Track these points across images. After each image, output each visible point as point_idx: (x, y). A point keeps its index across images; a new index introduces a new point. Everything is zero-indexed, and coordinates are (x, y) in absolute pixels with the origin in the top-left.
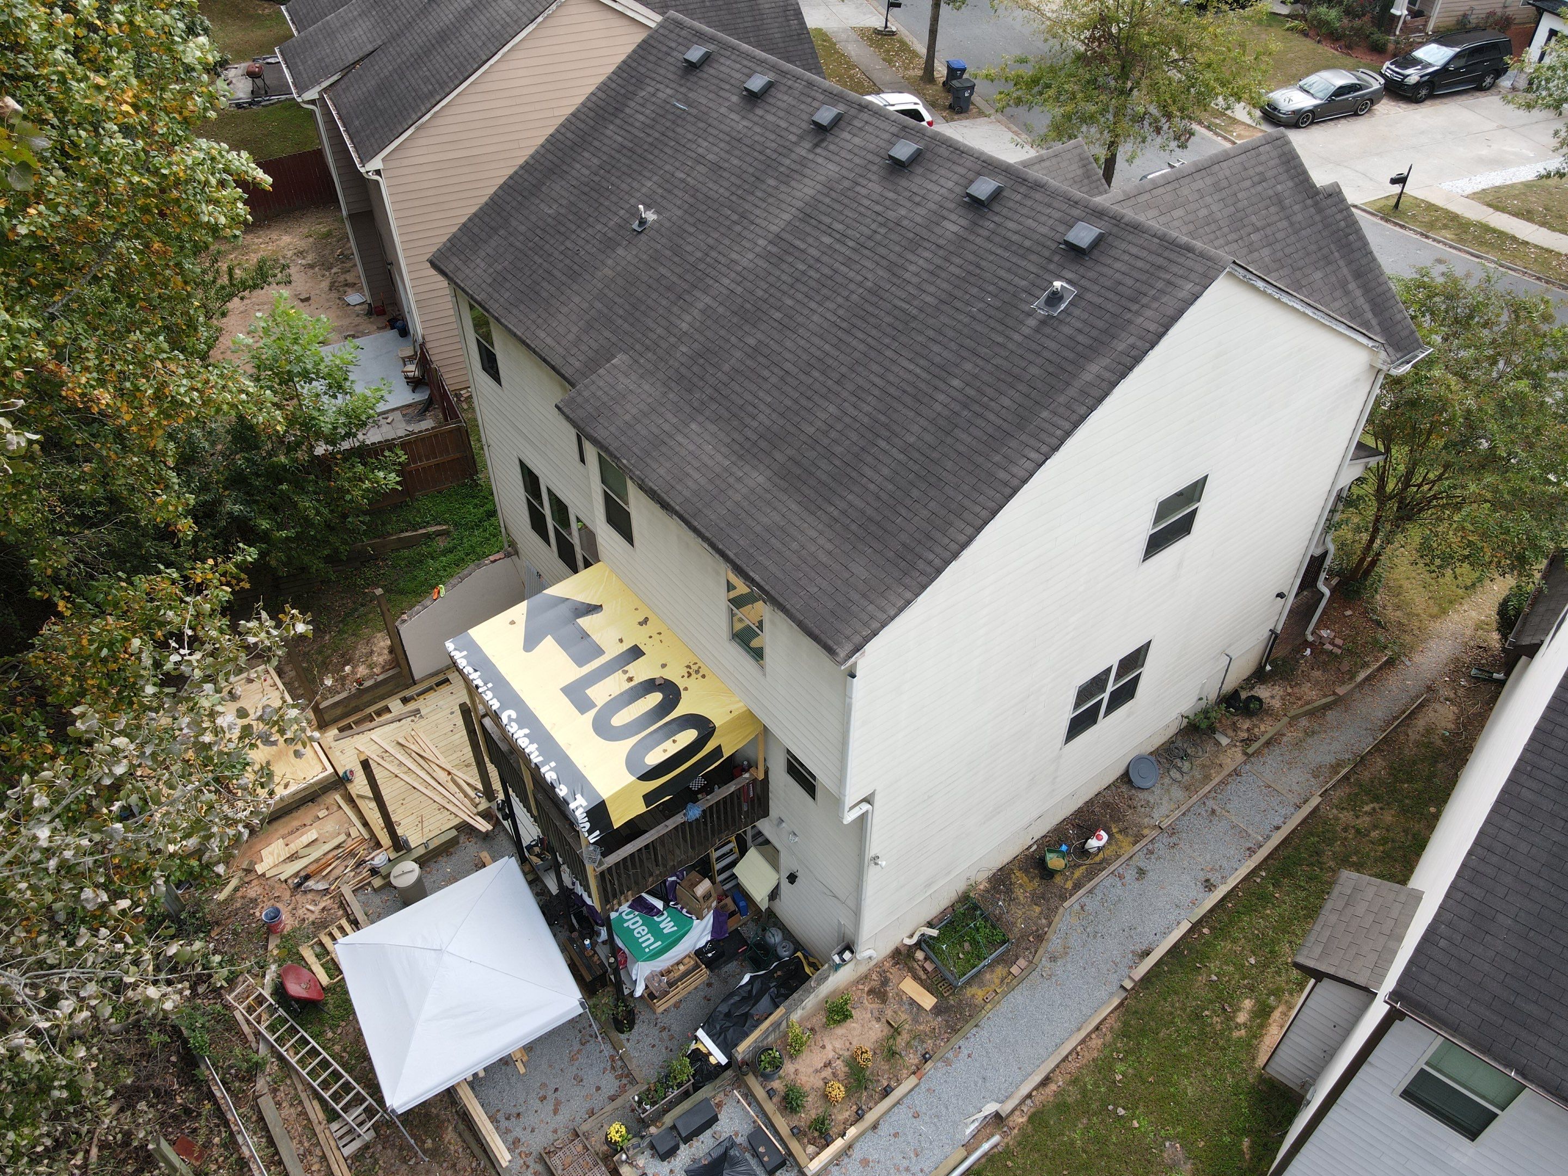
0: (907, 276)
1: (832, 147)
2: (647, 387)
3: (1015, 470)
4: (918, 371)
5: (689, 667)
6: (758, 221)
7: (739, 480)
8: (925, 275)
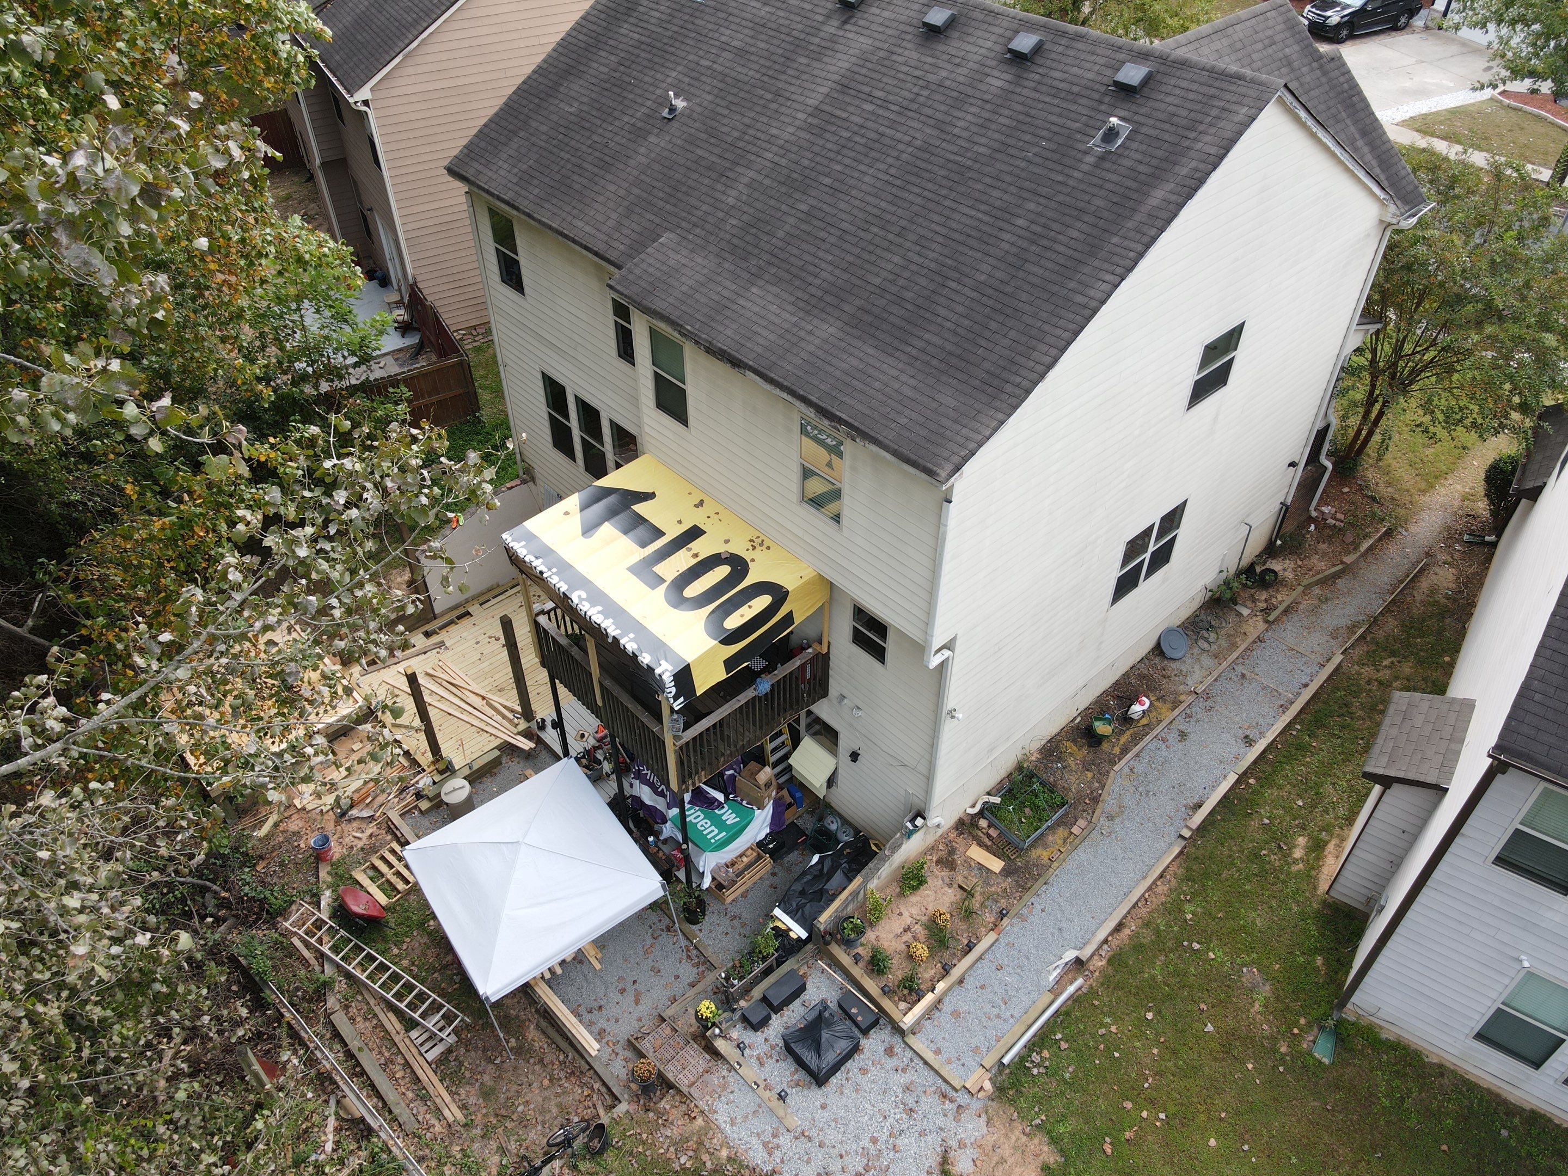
0: (956, 131)
1: (861, 22)
2: (700, 260)
3: (1092, 293)
4: (980, 215)
5: (751, 541)
6: (793, 97)
7: (810, 333)
8: (975, 129)
